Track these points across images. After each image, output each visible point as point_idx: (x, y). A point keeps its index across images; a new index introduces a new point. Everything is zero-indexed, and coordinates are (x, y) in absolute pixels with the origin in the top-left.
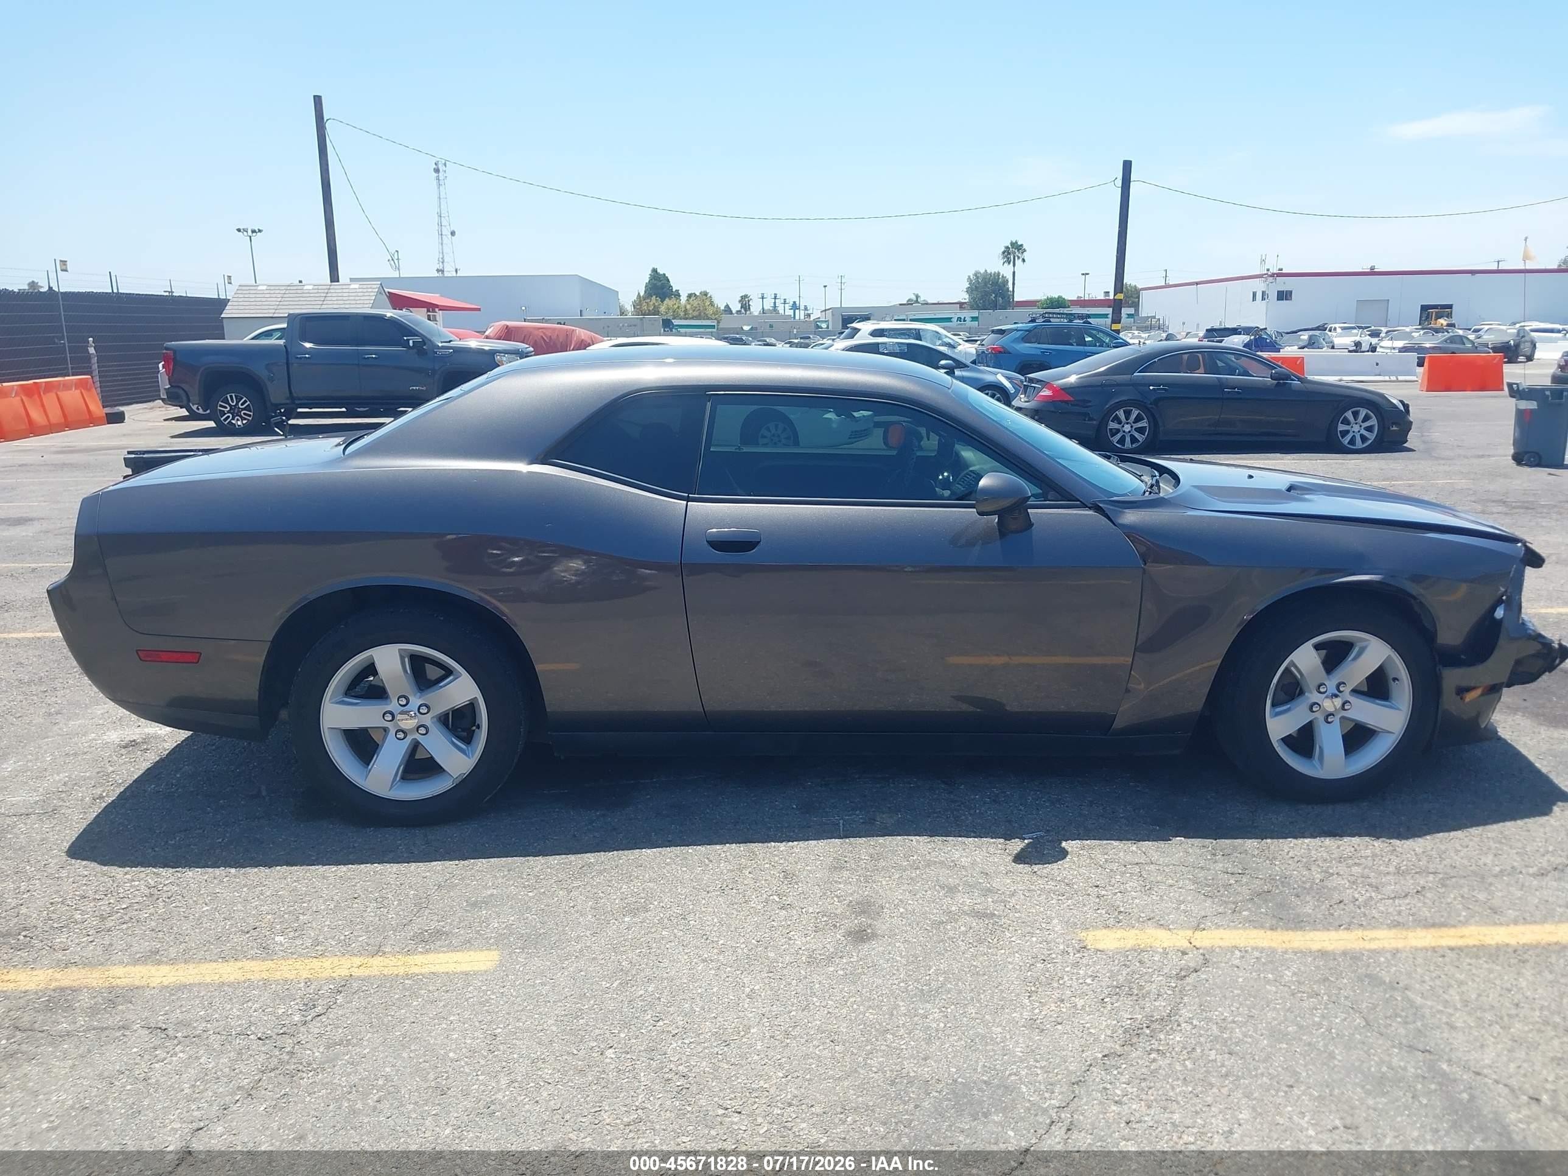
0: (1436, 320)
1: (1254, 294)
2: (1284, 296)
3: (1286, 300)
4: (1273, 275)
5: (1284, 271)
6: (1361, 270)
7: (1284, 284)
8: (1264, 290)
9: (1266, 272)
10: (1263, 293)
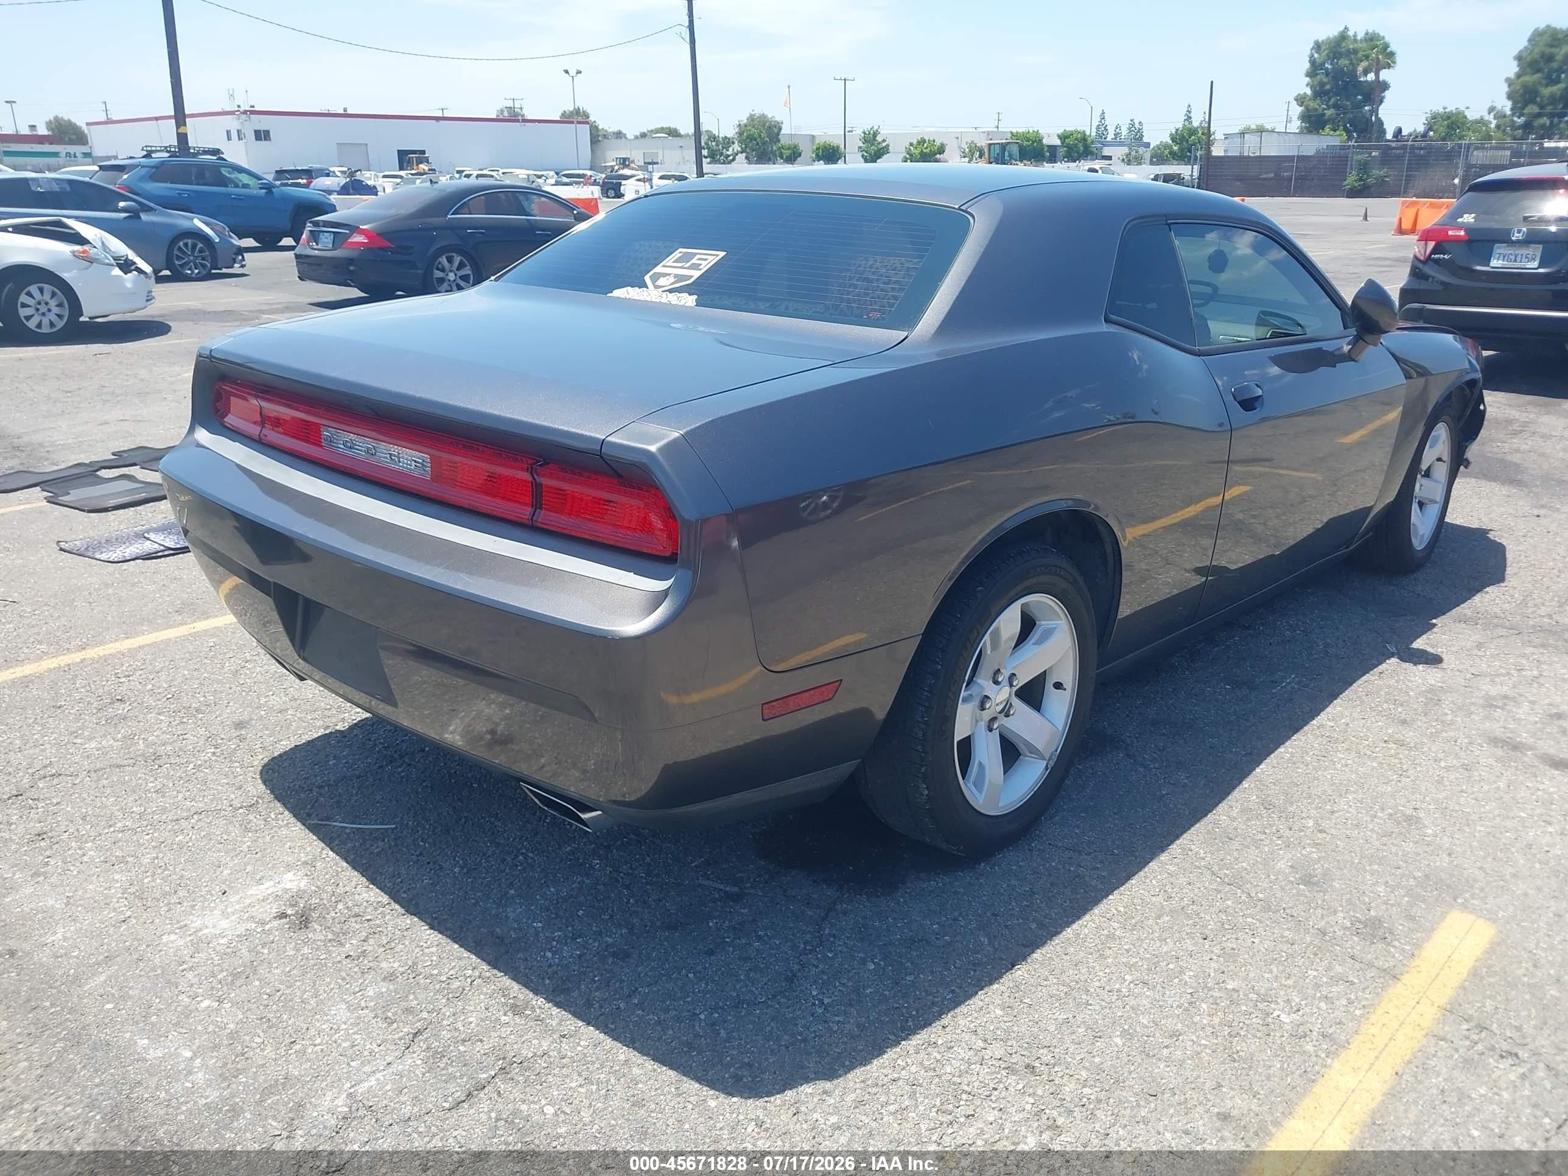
0: (417, 165)
1: (228, 132)
2: (262, 135)
3: (265, 140)
4: (245, 112)
5: (256, 109)
6: (319, 111)
7: (263, 123)
8: (239, 128)
9: (237, 109)
10: (239, 132)
